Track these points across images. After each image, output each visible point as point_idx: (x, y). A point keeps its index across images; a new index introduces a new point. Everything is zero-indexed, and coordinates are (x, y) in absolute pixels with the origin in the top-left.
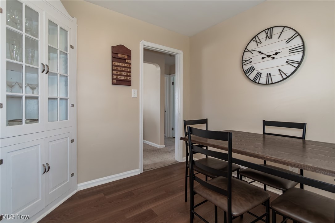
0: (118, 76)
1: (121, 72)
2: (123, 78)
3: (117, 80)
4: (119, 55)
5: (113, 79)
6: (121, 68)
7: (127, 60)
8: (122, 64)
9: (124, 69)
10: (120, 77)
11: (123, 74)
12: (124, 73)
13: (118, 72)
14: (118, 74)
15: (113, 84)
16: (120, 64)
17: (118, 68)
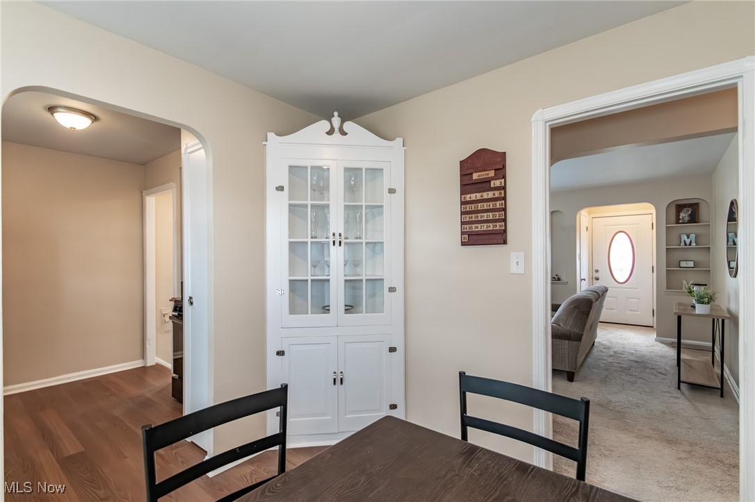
0: (473, 226)
1: (479, 215)
2: (484, 227)
3: (470, 234)
4: (475, 176)
5: (463, 233)
6: (479, 205)
7: (492, 182)
8: (481, 194)
9: (486, 206)
10: (477, 227)
11: (485, 218)
12: (485, 215)
13: (473, 216)
14: (474, 219)
15: (463, 244)
16: (478, 194)
17: (473, 206)
